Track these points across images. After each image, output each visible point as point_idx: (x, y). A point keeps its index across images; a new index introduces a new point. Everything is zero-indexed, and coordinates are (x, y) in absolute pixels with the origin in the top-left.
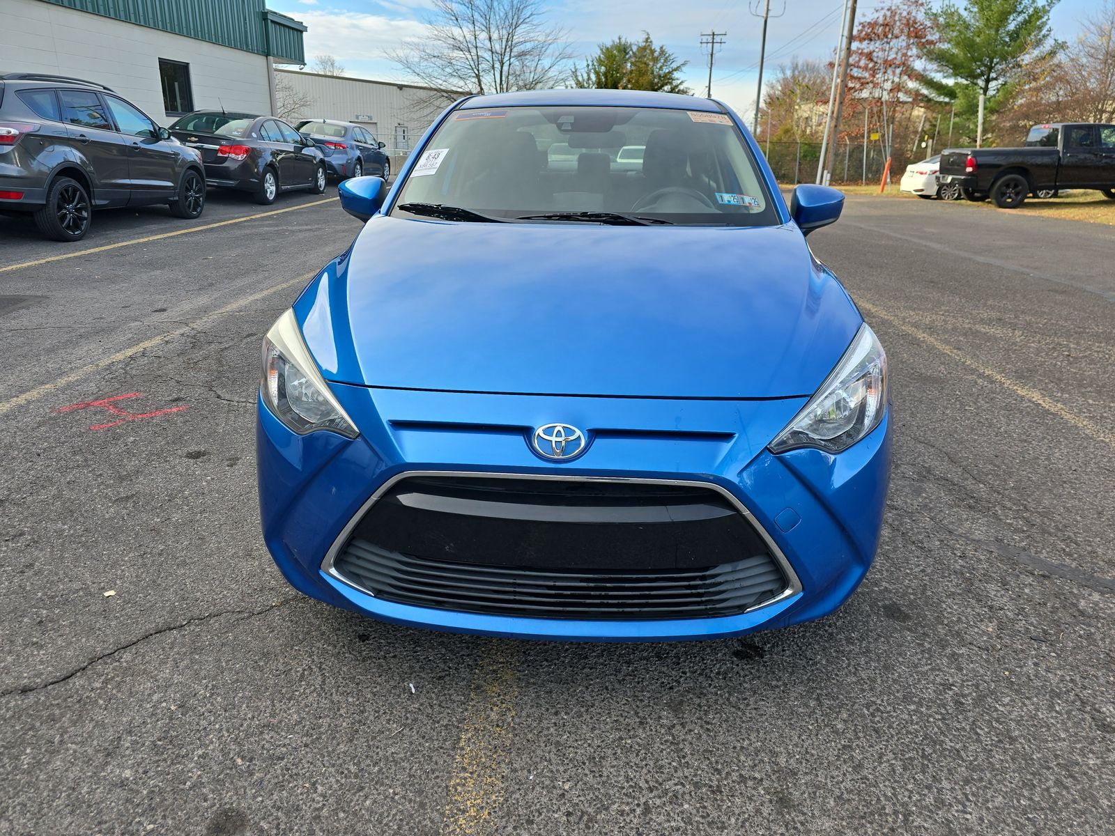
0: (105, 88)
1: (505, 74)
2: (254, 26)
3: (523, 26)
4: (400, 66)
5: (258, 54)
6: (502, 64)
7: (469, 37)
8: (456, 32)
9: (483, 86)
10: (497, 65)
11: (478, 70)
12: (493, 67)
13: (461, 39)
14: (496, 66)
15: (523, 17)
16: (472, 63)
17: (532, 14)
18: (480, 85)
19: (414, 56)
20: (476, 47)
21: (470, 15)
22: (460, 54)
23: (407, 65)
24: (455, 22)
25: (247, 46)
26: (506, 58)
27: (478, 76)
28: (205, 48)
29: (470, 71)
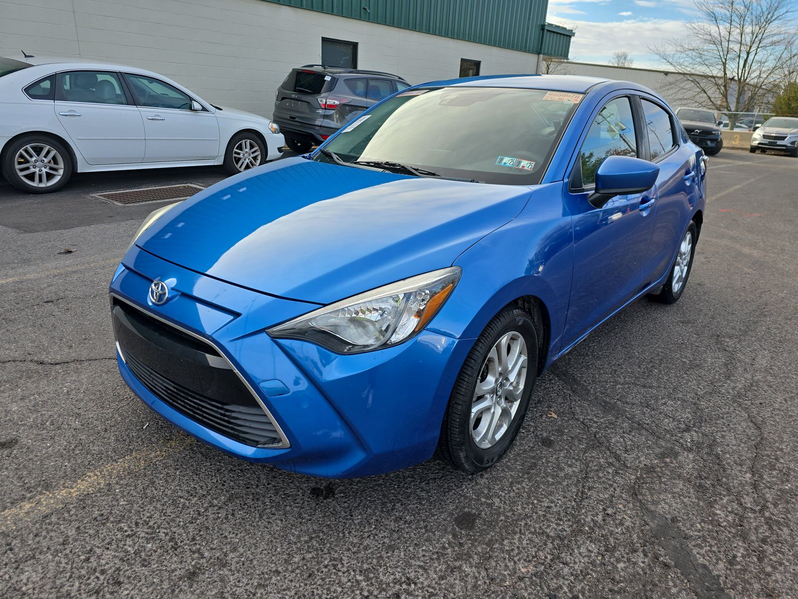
0: (399, 78)
1: (749, 61)
2: (534, 33)
3: (776, 22)
4: (658, 57)
5: (532, 53)
6: (748, 53)
7: (724, 33)
8: (713, 29)
9: (727, 72)
10: (744, 55)
11: (726, 60)
12: (739, 57)
13: (716, 35)
14: (741, 55)
15: (776, 14)
16: (721, 54)
17: (787, 12)
18: (725, 71)
19: (670, 50)
20: (729, 41)
21: (729, 15)
22: (713, 47)
23: (664, 58)
24: (715, 22)
25: (526, 48)
26: (753, 49)
27: (724, 64)
28: (495, 51)
29: (718, 60)
